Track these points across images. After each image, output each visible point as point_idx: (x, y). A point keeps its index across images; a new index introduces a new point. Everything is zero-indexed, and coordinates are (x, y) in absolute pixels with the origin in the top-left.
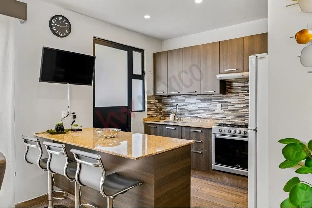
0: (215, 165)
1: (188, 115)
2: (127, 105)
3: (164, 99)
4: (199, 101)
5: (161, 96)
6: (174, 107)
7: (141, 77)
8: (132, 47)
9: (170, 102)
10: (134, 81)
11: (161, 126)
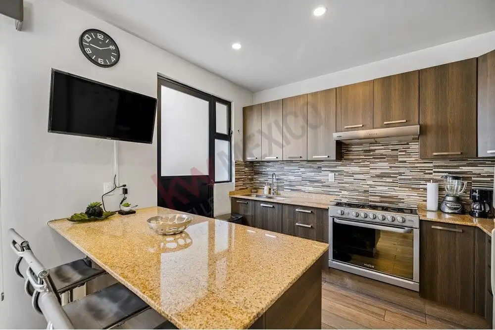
0: (334, 262)
1: (288, 187)
2: (207, 174)
3: (256, 166)
4: (302, 170)
5: (252, 162)
6: (269, 177)
7: (227, 137)
8: (215, 97)
9: (264, 170)
10: (217, 142)
11: (253, 202)
